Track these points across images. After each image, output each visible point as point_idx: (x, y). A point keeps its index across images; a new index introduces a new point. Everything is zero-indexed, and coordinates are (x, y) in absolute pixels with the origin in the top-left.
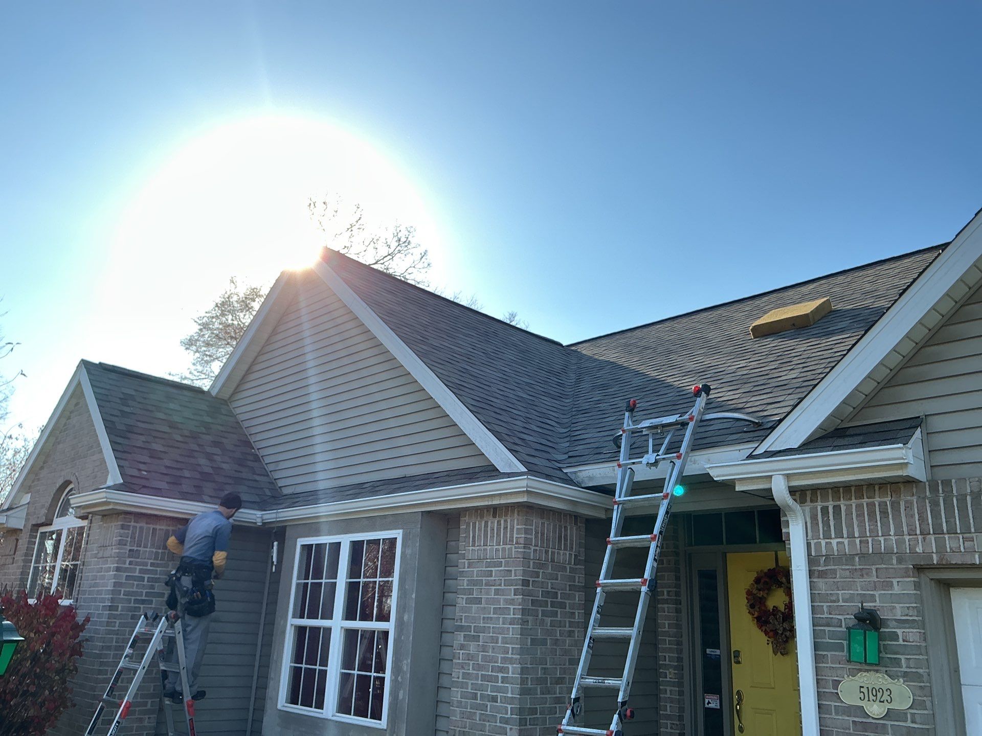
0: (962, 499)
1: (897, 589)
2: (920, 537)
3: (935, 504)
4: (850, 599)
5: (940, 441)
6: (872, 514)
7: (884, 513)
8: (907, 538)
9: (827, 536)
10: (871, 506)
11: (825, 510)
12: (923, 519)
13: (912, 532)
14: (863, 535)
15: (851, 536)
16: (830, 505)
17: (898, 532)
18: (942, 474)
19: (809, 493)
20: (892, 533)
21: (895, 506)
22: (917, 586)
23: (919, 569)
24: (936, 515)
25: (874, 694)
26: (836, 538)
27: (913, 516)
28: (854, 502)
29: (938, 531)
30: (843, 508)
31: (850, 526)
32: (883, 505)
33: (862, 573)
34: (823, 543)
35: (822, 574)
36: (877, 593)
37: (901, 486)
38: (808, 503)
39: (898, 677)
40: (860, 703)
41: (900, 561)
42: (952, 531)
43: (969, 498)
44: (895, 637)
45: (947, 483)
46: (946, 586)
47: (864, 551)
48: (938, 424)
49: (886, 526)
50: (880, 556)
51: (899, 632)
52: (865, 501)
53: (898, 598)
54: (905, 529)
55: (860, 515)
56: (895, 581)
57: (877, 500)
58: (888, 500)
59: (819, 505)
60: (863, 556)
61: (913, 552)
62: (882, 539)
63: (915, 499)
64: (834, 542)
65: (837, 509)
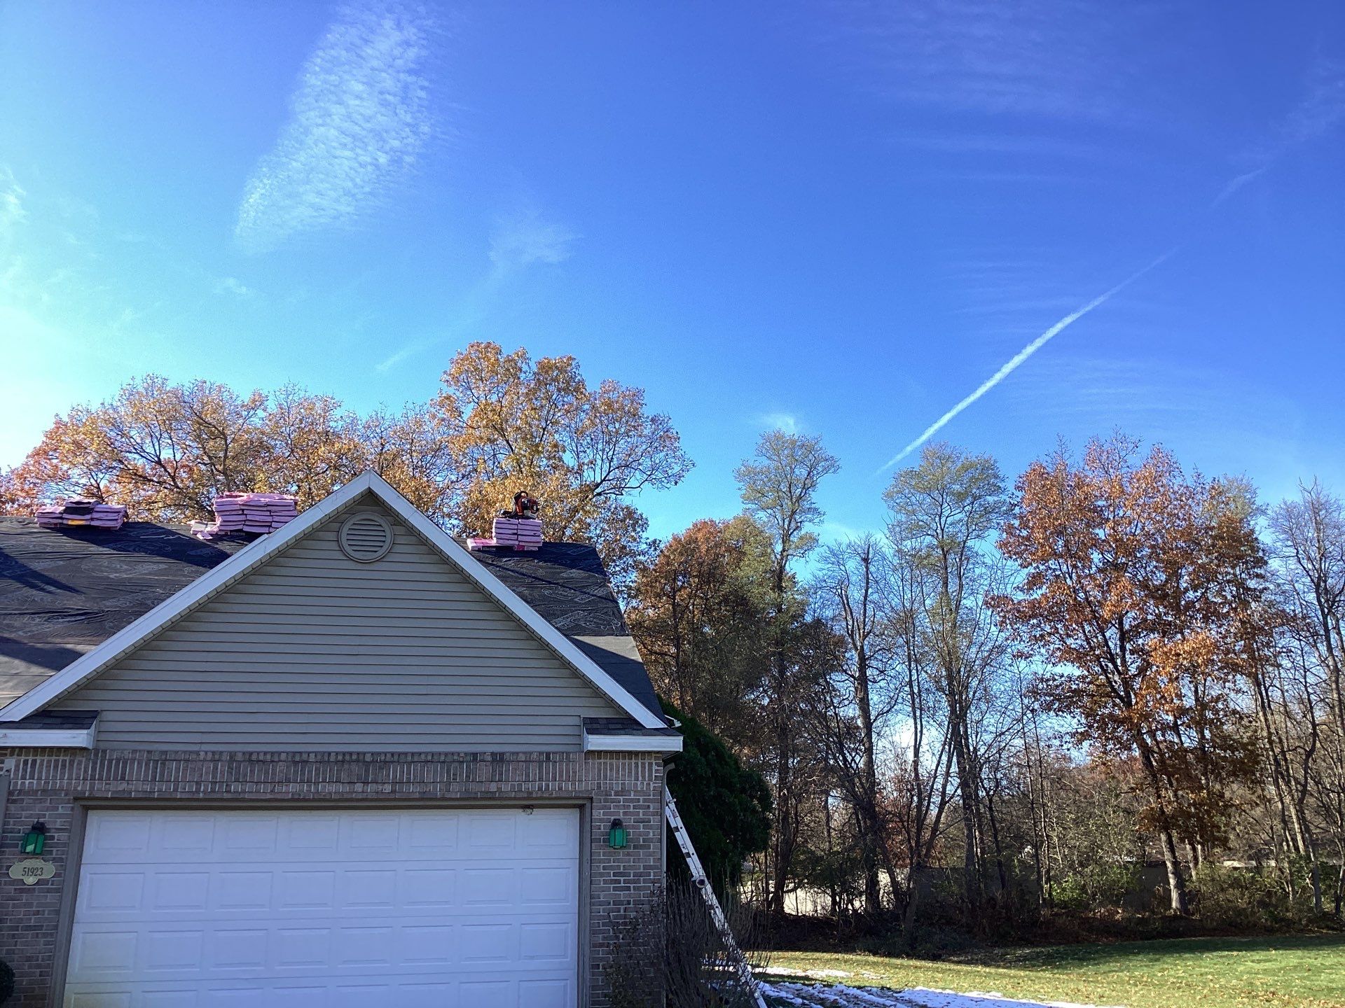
0: (110, 761)
1: (60, 811)
2: (81, 782)
3: (95, 763)
4: (31, 816)
5: (105, 727)
6: (56, 767)
7: (64, 766)
8: (74, 782)
9: (24, 778)
10: (57, 761)
11: (26, 762)
12: (86, 771)
13: (77, 779)
14: (47, 778)
15: (40, 779)
16: (30, 759)
17: (70, 779)
18: (102, 746)
19: (17, 750)
20: (66, 778)
21: (72, 762)
22: (72, 809)
23: (76, 799)
24: (94, 769)
25: (32, 871)
26: (30, 779)
27: (80, 769)
28: (46, 758)
29: (93, 778)
30: (38, 762)
31: (40, 772)
32: (64, 761)
33: (41, 801)
34: (20, 782)
35: (14, 801)
36: (47, 813)
37: (78, 751)
38: (15, 756)
39: (48, 861)
40: (21, 877)
41: (66, 795)
42: (100, 779)
43: (114, 762)
44: (53, 838)
45: (104, 751)
46: (87, 808)
47: (46, 788)
48: (107, 716)
49: (63, 774)
50: (55, 792)
51: (56, 835)
52: (54, 758)
53: (61, 816)
54: (74, 777)
55: (48, 767)
56: (60, 806)
57: (61, 758)
58: (67, 758)
59: (23, 758)
60: (44, 791)
61: (75, 789)
62: (58, 782)
63: (84, 759)
64: (27, 782)
65: (34, 762)
